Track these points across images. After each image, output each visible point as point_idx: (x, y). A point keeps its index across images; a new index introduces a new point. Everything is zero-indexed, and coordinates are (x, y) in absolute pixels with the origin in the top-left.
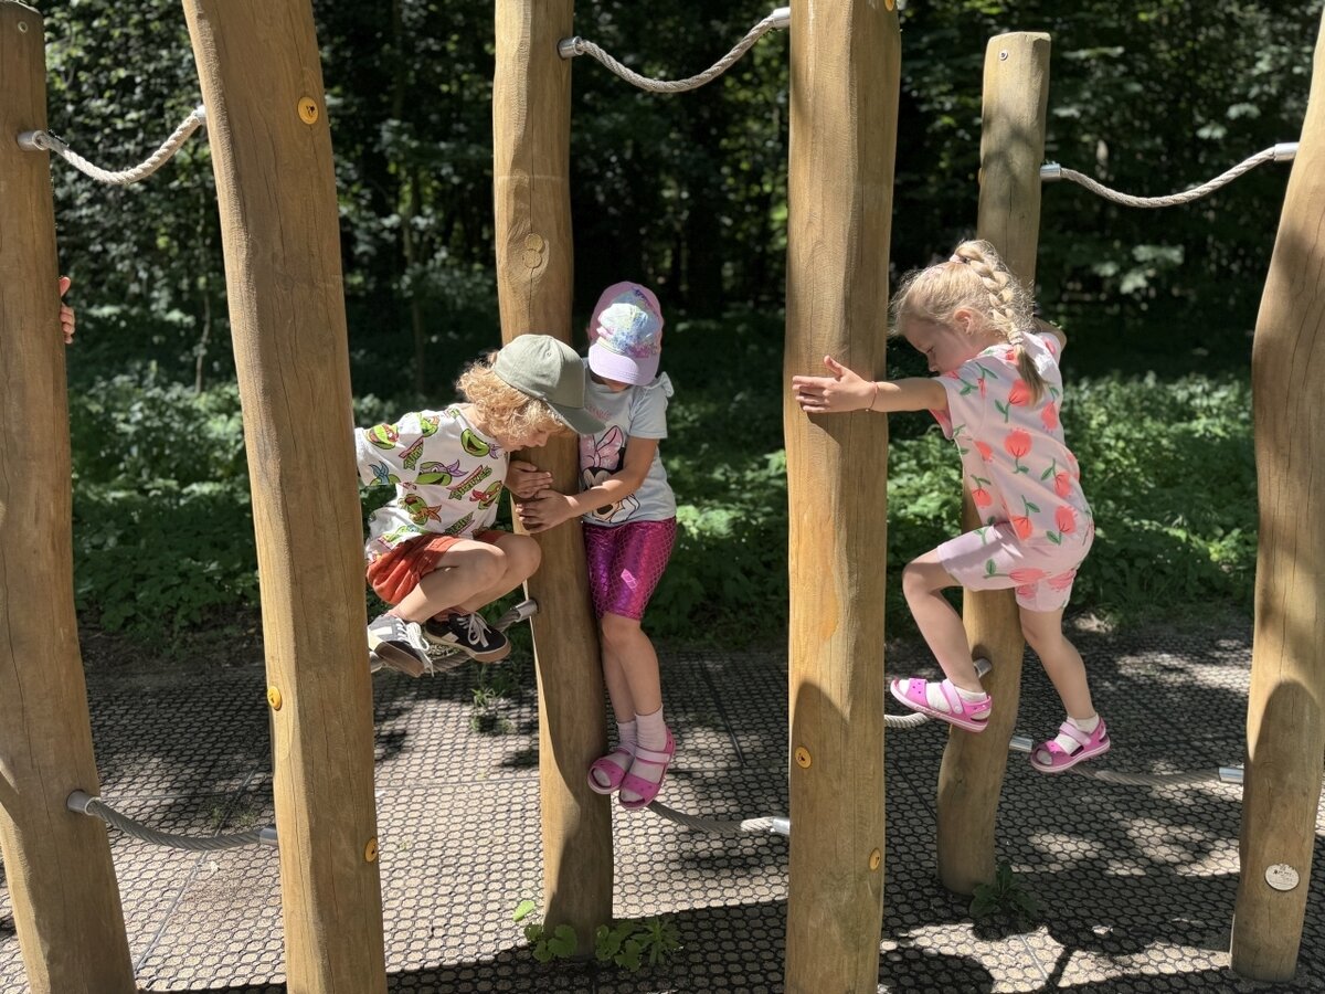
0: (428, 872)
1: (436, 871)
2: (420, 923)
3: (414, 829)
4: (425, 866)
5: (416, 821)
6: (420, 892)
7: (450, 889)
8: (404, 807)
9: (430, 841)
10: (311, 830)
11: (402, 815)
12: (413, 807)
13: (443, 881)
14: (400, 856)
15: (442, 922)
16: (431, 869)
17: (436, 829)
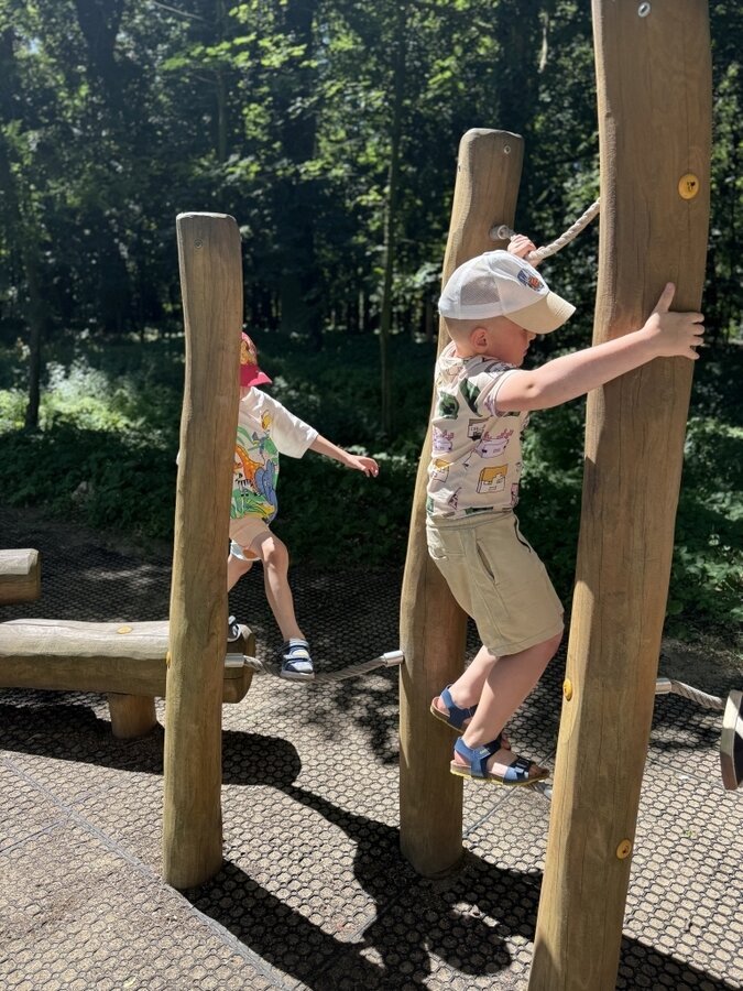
0: (703, 869)
1: (710, 872)
2: (681, 913)
3: (703, 823)
4: (702, 863)
5: (707, 816)
6: (691, 883)
7: (718, 896)
8: (701, 799)
9: (714, 841)
10: (574, 810)
11: (697, 805)
12: (709, 803)
13: (715, 884)
14: (683, 841)
15: (702, 922)
16: (707, 868)
17: (723, 833)
